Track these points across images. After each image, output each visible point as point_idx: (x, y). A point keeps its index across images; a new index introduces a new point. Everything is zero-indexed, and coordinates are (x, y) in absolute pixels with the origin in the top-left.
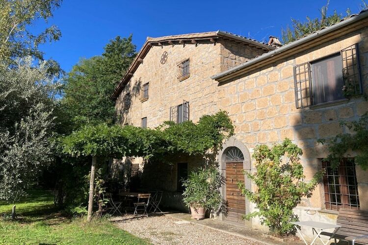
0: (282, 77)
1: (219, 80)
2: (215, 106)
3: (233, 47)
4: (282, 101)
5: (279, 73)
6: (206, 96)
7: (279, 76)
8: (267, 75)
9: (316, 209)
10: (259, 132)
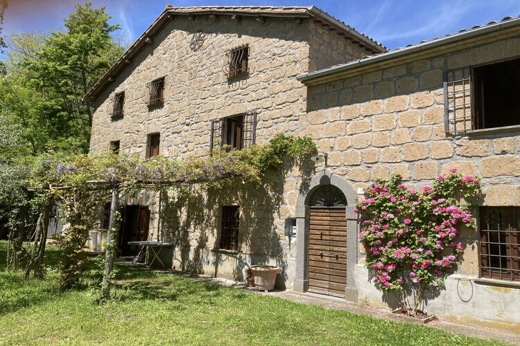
0: (421, 85)
1: (308, 82)
2: (296, 122)
3: (324, 34)
4: (419, 122)
5: (417, 81)
6: (280, 106)
7: (417, 84)
8: (395, 82)
9: (470, 278)
10: (376, 165)
